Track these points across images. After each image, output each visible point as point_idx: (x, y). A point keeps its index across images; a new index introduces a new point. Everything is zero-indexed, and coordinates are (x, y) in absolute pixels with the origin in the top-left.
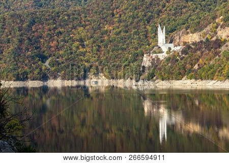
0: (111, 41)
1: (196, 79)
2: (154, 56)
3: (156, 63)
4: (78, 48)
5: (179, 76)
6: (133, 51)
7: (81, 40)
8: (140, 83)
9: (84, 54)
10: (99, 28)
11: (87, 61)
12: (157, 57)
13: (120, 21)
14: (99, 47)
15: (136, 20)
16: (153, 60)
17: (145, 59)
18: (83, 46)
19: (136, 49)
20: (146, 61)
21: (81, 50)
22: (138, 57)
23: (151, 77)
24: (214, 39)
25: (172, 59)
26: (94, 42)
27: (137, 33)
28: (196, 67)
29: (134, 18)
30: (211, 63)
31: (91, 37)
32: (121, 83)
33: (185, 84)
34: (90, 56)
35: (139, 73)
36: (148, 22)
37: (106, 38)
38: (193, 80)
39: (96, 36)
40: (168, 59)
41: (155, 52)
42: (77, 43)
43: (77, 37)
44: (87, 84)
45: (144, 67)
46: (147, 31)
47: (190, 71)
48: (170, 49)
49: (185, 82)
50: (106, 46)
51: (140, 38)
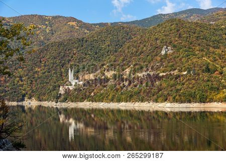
0: (39, 78)
1: (93, 101)
2: (66, 87)
3: (68, 92)
4: (18, 82)
5: (82, 100)
6: (53, 84)
7: (21, 77)
8: (58, 104)
9: (22, 86)
10: (32, 70)
11: (24, 90)
12: (68, 88)
13: (45, 66)
14: (32, 81)
15: (55, 65)
16: (66, 90)
17: (61, 89)
18: (22, 81)
19: (55, 83)
20: (62, 90)
21: (20, 83)
22: (56, 88)
23: (65, 100)
24: (103, 77)
25: (78, 89)
26: (29, 78)
27: (55, 73)
28: (92, 94)
29: (54, 64)
30: (102, 92)
31: (27, 75)
32: (46, 104)
33: (86, 105)
34: (26, 87)
35: (57, 98)
36: (63, 67)
37: (36, 76)
38: (91, 102)
39: (29, 74)
40: (75, 90)
41: (67, 85)
42: (18, 79)
43: (18, 75)
44: (24, 104)
45: (60, 94)
46: (62, 72)
47: (89, 97)
48: (76, 83)
49: (86, 103)
50: (36, 81)
51: (57, 76)
